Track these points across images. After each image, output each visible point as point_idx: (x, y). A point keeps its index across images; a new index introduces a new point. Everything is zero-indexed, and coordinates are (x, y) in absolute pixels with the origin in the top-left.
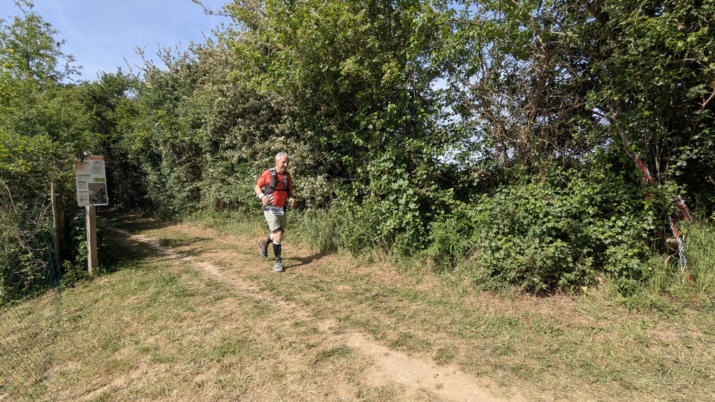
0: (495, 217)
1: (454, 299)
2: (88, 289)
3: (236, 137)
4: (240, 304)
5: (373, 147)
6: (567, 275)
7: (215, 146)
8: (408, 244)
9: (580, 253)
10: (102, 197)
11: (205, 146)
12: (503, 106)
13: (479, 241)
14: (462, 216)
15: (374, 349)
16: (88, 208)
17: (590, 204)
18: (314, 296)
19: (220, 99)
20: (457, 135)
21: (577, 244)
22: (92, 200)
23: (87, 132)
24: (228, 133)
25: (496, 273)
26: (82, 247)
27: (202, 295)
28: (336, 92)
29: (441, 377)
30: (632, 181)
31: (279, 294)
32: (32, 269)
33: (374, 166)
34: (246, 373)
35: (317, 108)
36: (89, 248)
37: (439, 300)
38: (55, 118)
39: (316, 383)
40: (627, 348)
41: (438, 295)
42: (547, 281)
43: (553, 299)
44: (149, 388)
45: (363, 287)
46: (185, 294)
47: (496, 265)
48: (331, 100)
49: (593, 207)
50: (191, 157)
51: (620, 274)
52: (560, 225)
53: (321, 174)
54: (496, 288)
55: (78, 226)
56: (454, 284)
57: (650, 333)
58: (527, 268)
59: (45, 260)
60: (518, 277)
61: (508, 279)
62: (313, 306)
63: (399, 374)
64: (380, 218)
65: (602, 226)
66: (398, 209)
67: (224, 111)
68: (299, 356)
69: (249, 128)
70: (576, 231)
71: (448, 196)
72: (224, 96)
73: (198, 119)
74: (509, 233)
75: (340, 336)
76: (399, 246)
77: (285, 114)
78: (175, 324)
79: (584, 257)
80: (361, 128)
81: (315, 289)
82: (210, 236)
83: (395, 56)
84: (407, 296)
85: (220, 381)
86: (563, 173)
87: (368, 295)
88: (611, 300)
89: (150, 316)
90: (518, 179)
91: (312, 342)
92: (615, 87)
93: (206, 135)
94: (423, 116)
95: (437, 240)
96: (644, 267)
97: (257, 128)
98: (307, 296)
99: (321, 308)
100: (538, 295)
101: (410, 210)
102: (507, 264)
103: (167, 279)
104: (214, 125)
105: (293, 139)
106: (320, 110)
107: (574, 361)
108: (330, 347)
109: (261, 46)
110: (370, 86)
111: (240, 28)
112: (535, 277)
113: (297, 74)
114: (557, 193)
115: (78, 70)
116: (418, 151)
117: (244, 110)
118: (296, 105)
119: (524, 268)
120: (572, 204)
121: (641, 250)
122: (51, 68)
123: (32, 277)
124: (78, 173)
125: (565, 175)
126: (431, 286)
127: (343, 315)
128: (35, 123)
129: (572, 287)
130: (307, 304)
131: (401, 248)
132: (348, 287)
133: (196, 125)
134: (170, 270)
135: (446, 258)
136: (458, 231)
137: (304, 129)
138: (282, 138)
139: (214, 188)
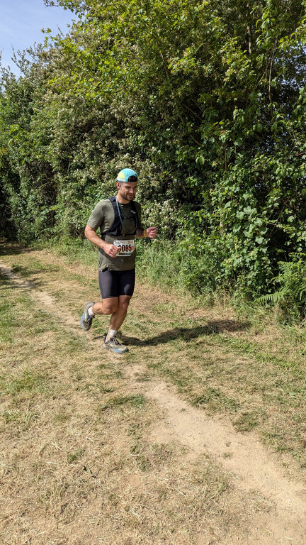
3: (84, 154)
4: (58, 339)
5: (218, 166)
7: (65, 163)
8: (252, 287)
11: (55, 164)
15: (173, 403)
24: (76, 150)
27: (26, 326)
33: (217, 190)
34: (34, 411)
39: (96, 430)
41: (275, 350)
46: (11, 323)
53: (168, 199)
66: (243, 245)
67: (70, 125)
69: (95, 145)
72: (70, 107)
73: (47, 134)
77: (128, 126)
80: (205, 142)
85: (7, 415)
91: (109, 387)
93: (55, 153)
95: (287, 284)
101: (257, 245)
104: (62, 140)
105: (138, 156)
118: (139, 115)
126: (271, 337)
127: (155, 362)
131: (243, 291)
133: (46, 142)
135: (295, 307)
137: (147, 145)
138: (126, 156)
139: (67, 212)
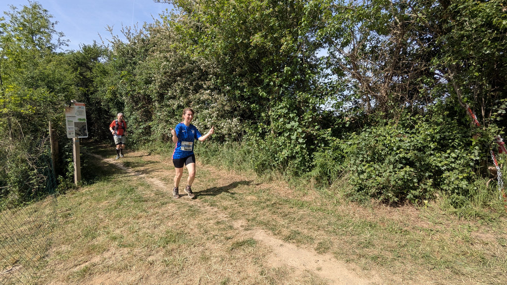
0: (361, 149)
1: (330, 207)
2: (74, 195)
3: (176, 91)
4: (179, 208)
5: (273, 98)
6: (413, 192)
7: (161, 96)
8: (297, 168)
9: (423, 176)
10: (84, 132)
11: (154, 96)
12: (368, 69)
13: (349, 166)
14: (337, 148)
15: (273, 241)
16: (74, 140)
17: (432, 140)
18: (230, 203)
19: (165, 63)
20: (334, 90)
21: (421, 169)
22: (77, 134)
23: (73, 87)
24: (170, 88)
25: (361, 189)
26: (70, 166)
27: (152, 201)
28: (247, 58)
29: (320, 262)
30: (464, 124)
31: (206, 201)
32: (37, 181)
33: (273, 112)
34: (183, 256)
35: (233, 70)
36: (75, 167)
37: (319, 208)
38: (51, 76)
39: (232, 264)
40: (457, 245)
41: (319, 204)
42: (398, 196)
43: (402, 209)
44: (116, 264)
45: (265, 198)
46: (140, 200)
47: (361, 184)
48: (244, 64)
49: (434, 143)
50: (145, 104)
51: (453, 192)
52: (408, 156)
53: (236, 117)
54: (361, 200)
55: (67, 152)
56: (330, 197)
57: (474, 234)
58: (384, 186)
59: (45, 175)
60: (377, 193)
61: (370, 194)
62: (229, 210)
63: (291, 259)
64: (278, 149)
65: (440, 157)
66: (290, 143)
67: (168, 72)
68: (220, 245)
69: (185, 84)
70: (420, 160)
71: (327, 134)
72: (168, 61)
73: (149, 77)
74: (371, 161)
75: (249, 232)
76: (291, 169)
77: (211, 74)
78: (134, 221)
79: (426, 179)
80: (265, 84)
81: (231, 198)
82: (158, 160)
83: (290, 32)
84: (296, 204)
85: (165, 261)
86: (412, 118)
87: (268, 203)
88: (446, 210)
89: (117, 215)
90: (378, 122)
91: (229, 235)
92: (453, 55)
93: (155, 89)
94: (310, 76)
95: (318, 165)
96: (471, 187)
97: (191, 84)
98: (226, 203)
99: (235, 212)
100: (391, 205)
101: (299, 143)
102: (369, 183)
103: (128, 189)
104: (161, 82)
105: (216, 91)
106: (236, 71)
107: (417, 253)
108: (241, 239)
109: (194, 25)
110: (271, 54)
111: (179, 12)
112: (389, 193)
113: (219, 45)
114: (406, 133)
115: (67, 43)
116: (306, 101)
117: (182, 71)
118: (218, 68)
119: (381, 186)
120: (418, 140)
121: (468, 175)
122: (48, 41)
123: (37, 187)
124: (67, 115)
125: (413, 120)
126: (314, 198)
127: (251, 217)
128: (38, 80)
129: (417, 200)
130: (226, 209)
132: (254, 198)
133: (148, 82)
134: (130, 183)
135: (325, 178)
136: (334, 159)
137: (224, 85)
138: (208, 91)
139: (160, 126)
